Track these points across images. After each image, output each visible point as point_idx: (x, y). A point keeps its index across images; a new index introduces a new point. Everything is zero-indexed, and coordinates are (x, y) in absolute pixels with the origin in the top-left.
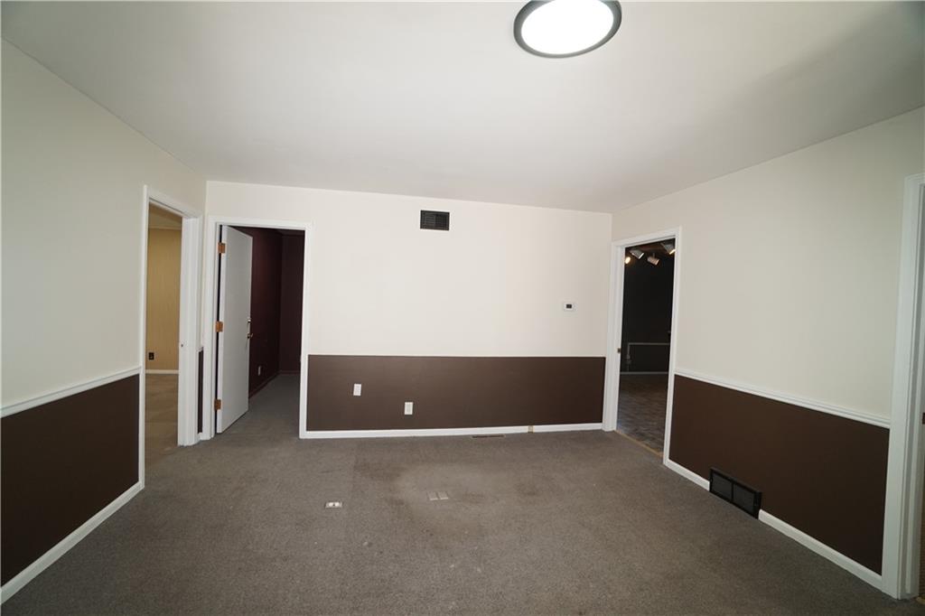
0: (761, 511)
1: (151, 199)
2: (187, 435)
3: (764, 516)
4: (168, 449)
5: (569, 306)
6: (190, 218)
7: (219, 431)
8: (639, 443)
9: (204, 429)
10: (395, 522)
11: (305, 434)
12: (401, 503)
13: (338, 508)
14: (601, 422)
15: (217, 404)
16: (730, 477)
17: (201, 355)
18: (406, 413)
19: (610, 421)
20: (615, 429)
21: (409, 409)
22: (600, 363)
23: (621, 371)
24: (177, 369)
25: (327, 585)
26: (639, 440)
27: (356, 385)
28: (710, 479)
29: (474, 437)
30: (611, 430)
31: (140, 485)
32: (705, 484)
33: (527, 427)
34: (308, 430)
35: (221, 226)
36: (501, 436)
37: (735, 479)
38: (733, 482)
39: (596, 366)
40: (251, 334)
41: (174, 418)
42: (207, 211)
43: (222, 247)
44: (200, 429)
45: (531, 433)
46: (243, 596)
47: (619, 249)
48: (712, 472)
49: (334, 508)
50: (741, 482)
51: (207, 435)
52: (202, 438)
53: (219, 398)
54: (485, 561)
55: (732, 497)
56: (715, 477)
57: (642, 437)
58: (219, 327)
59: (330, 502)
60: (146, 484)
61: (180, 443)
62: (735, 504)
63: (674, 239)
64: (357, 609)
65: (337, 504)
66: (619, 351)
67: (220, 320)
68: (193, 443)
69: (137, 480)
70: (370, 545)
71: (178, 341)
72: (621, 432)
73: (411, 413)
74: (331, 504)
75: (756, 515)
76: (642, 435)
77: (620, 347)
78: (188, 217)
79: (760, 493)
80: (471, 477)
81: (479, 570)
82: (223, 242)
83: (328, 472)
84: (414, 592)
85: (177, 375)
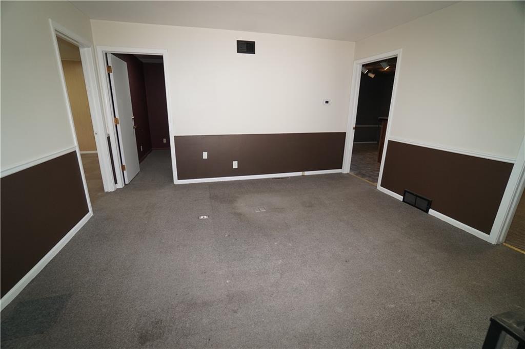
0: (430, 210)
1: (56, 30)
2: (109, 186)
3: (432, 212)
4: (100, 194)
5: (327, 102)
6: (85, 47)
7: (127, 182)
8: (363, 179)
9: (118, 181)
10: (240, 224)
11: (177, 181)
12: (240, 214)
13: (206, 219)
14: (341, 168)
15: (123, 168)
16: (415, 194)
17: (109, 139)
18: (234, 167)
19: (346, 168)
20: (349, 172)
21: (235, 165)
22: (342, 136)
23: (354, 141)
24: (97, 150)
25: (211, 257)
26: (362, 177)
27: (204, 153)
28: (404, 196)
29: (273, 179)
30: (346, 172)
31: (90, 214)
32: (400, 198)
33: (301, 172)
34: (178, 179)
35: (106, 54)
36: (288, 178)
37: (418, 195)
38: (417, 196)
39: (340, 137)
40: (135, 126)
41: (100, 177)
42: (95, 43)
43: (109, 69)
44: (116, 182)
45: (303, 176)
46: (167, 265)
47: (358, 65)
48: (405, 191)
49: (204, 219)
50: (421, 196)
51: (120, 185)
52: (118, 187)
53: (123, 164)
54: (293, 240)
55: (415, 204)
56: (407, 194)
57: (363, 175)
58: (116, 122)
59: (201, 216)
60: (94, 212)
61: (106, 190)
62: (416, 207)
63: (397, 57)
64: (230, 267)
65: (205, 217)
66: (354, 128)
67: (116, 117)
68: (114, 190)
69: (88, 211)
70: (229, 236)
71: (93, 131)
72: (352, 174)
73: (237, 167)
74: (202, 217)
75: (427, 212)
76: (364, 175)
77: (354, 126)
78: (84, 47)
79: (431, 201)
80: (276, 200)
81: (290, 244)
82: (109, 65)
83: (195, 201)
84: (258, 257)
85: (97, 154)
